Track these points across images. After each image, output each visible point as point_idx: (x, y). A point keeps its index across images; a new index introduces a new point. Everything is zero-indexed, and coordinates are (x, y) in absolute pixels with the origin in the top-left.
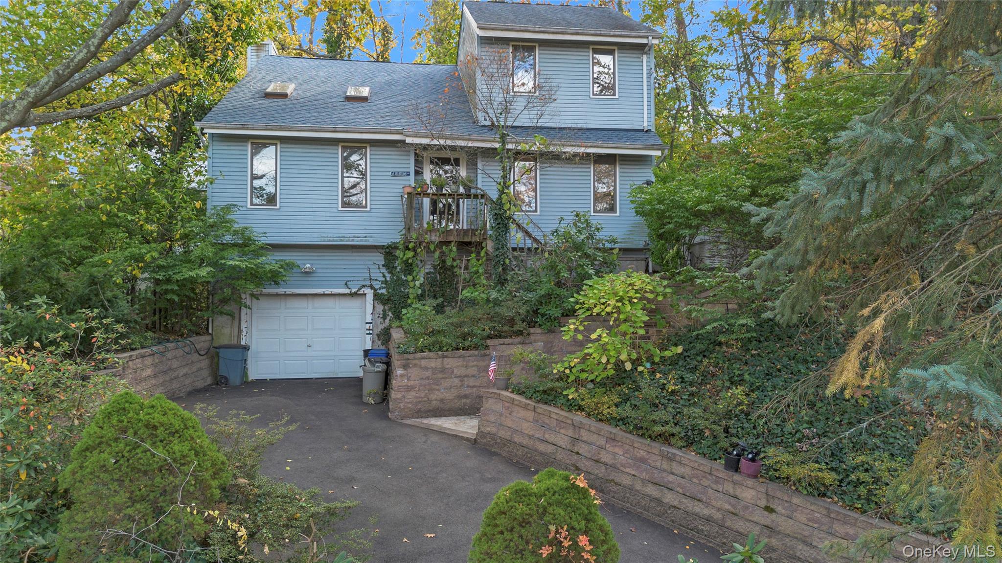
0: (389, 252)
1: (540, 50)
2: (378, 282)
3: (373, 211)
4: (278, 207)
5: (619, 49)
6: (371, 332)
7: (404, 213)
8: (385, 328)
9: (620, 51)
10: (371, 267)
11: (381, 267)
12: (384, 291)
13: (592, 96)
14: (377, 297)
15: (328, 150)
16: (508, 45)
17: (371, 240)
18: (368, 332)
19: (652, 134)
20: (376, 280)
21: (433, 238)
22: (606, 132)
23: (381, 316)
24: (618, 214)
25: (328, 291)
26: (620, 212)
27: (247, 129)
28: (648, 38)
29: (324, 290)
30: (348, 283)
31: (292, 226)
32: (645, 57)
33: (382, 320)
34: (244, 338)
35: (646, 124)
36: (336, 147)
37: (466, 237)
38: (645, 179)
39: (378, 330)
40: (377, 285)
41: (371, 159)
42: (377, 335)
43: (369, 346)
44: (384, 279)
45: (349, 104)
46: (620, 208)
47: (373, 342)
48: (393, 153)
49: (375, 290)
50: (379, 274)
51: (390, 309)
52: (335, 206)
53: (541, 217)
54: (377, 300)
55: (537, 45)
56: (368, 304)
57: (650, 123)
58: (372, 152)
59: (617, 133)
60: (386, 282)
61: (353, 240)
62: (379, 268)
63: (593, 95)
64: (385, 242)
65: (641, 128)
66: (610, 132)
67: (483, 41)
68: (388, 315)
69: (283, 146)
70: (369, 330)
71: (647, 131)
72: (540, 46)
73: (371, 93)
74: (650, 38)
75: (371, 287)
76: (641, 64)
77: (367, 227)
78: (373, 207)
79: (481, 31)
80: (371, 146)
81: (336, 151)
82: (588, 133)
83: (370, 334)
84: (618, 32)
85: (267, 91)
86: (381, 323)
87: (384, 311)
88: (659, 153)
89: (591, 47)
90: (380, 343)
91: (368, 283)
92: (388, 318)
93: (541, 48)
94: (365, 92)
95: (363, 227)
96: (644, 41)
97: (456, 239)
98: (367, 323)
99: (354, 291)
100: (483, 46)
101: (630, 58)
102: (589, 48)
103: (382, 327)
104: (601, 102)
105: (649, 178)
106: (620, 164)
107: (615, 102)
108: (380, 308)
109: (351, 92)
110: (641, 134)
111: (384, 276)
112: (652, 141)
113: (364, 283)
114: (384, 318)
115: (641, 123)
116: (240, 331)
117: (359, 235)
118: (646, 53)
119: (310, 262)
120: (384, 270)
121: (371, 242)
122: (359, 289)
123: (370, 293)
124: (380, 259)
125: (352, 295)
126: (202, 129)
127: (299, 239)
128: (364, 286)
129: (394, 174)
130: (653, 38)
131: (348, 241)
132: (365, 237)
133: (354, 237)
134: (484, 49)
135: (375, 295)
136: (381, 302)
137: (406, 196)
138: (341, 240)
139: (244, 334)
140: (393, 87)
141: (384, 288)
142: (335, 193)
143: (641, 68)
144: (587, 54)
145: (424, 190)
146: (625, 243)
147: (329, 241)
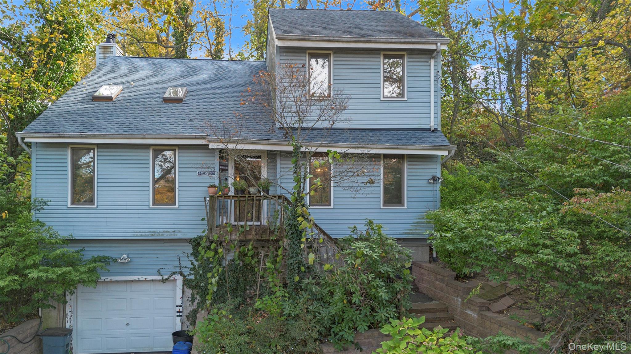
0: (196, 243)
1: (334, 57)
2: (186, 269)
3: (182, 207)
4: (95, 206)
5: (408, 54)
6: (181, 314)
7: (207, 213)
8: (193, 310)
9: (409, 56)
10: (180, 255)
11: (189, 255)
12: (192, 277)
13: (382, 99)
14: (186, 283)
15: (141, 153)
16: (305, 53)
17: (179, 234)
18: (178, 314)
19: (439, 133)
20: (186, 267)
21: (233, 238)
22: (395, 132)
23: (190, 299)
24: (405, 207)
25: (142, 278)
26: (408, 205)
27: (64, 138)
28: (436, 44)
29: (139, 277)
30: (161, 270)
31: (108, 223)
32: (432, 61)
33: (190, 303)
34: (69, 321)
35: (432, 124)
36: (148, 150)
37: (264, 236)
38: (431, 174)
39: (187, 312)
40: (186, 272)
41: (179, 160)
42: (187, 316)
43: (178, 328)
44: (192, 266)
45: (165, 105)
46: (408, 201)
47: (182, 323)
48: (199, 155)
49: (184, 276)
50: (188, 262)
51: (198, 294)
52: (147, 204)
53: (335, 210)
54: (186, 285)
55: (331, 52)
56: (177, 288)
57: (436, 123)
58: (180, 154)
59: (406, 133)
60: (194, 268)
61: (162, 235)
62: (188, 257)
63: (384, 97)
64: (192, 235)
65: (428, 127)
66: (399, 132)
67: (282, 50)
68: (196, 299)
69: (99, 150)
70: (179, 312)
71: (433, 131)
72: (334, 53)
73: (186, 95)
74: (439, 44)
75: (181, 274)
76: (428, 67)
77: (175, 223)
78: (181, 204)
79: (280, 41)
80: (179, 149)
81: (147, 154)
82: (378, 134)
83: (180, 316)
84: (409, 39)
85: (95, 95)
86: (190, 306)
87: (193, 295)
88: (445, 153)
89: (382, 53)
90: (188, 323)
91: (178, 270)
92: (197, 301)
93: (336, 55)
94: (181, 93)
95: (172, 223)
96: (433, 47)
97: (255, 238)
98: (177, 306)
99: (165, 277)
100: (282, 54)
101: (419, 62)
102: (380, 54)
103: (191, 309)
104: (390, 104)
105: (435, 174)
106: (408, 161)
107: (404, 104)
108: (189, 292)
109: (169, 93)
110: (428, 133)
111: (192, 264)
112: (439, 142)
113: (174, 270)
114: (193, 301)
115: (428, 123)
116: (65, 315)
117: (168, 230)
118: (434, 58)
119: (125, 252)
120: (192, 258)
121: (179, 236)
122: (170, 276)
123: (179, 280)
124: (189, 249)
125: (163, 281)
126: (23, 139)
127: (114, 235)
128: (174, 273)
129: (200, 174)
130: (441, 44)
131: (159, 235)
132: (174, 232)
133: (164, 232)
134: (282, 58)
135: (184, 281)
136: (190, 288)
137: (208, 199)
138: (152, 235)
139: (69, 317)
140: (208, 85)
141: (193, 274)
142: (147, 192)
143: (428, 71)
144: (378, 59)
145: (225, 193)
146: (412, 233)
147: (142, 235)
